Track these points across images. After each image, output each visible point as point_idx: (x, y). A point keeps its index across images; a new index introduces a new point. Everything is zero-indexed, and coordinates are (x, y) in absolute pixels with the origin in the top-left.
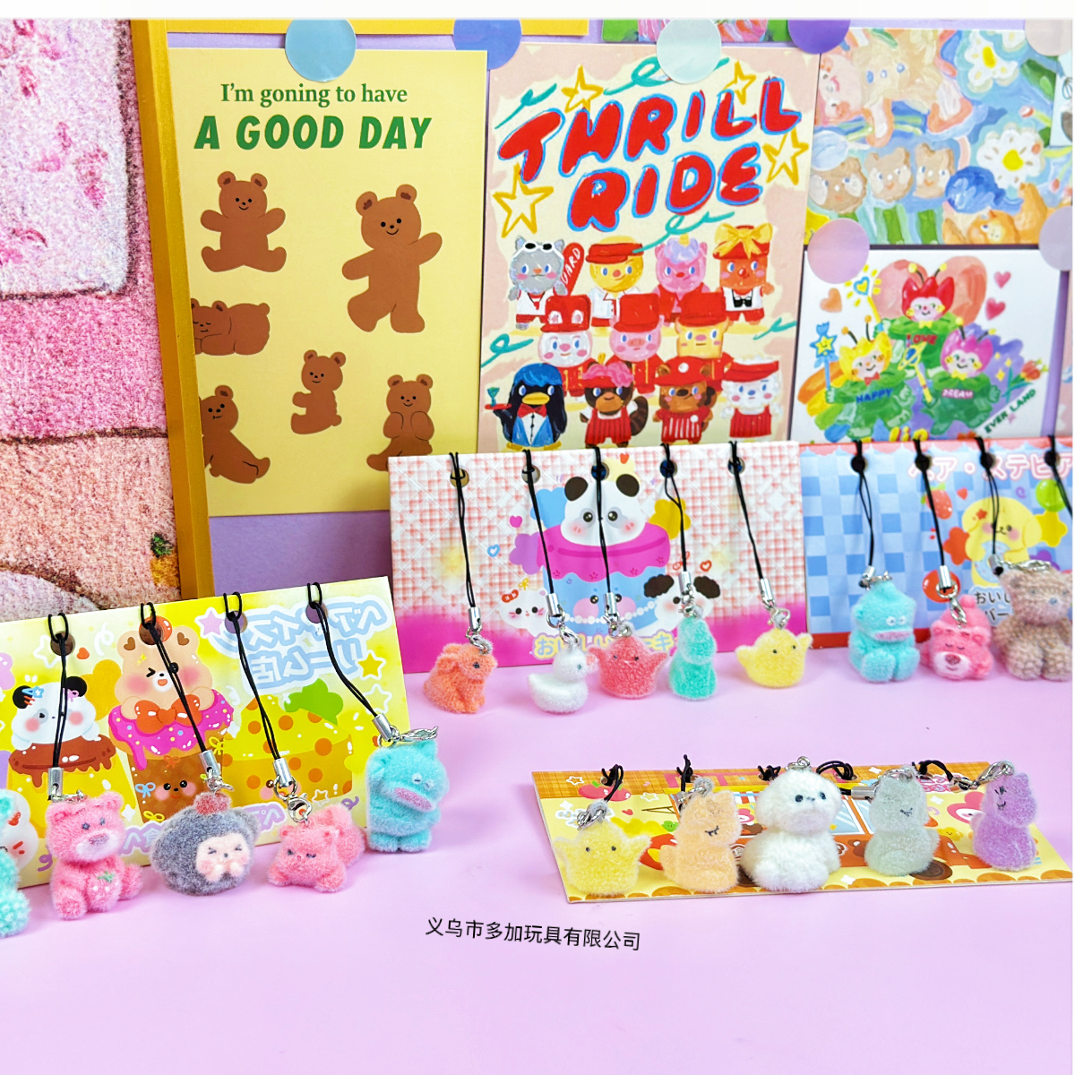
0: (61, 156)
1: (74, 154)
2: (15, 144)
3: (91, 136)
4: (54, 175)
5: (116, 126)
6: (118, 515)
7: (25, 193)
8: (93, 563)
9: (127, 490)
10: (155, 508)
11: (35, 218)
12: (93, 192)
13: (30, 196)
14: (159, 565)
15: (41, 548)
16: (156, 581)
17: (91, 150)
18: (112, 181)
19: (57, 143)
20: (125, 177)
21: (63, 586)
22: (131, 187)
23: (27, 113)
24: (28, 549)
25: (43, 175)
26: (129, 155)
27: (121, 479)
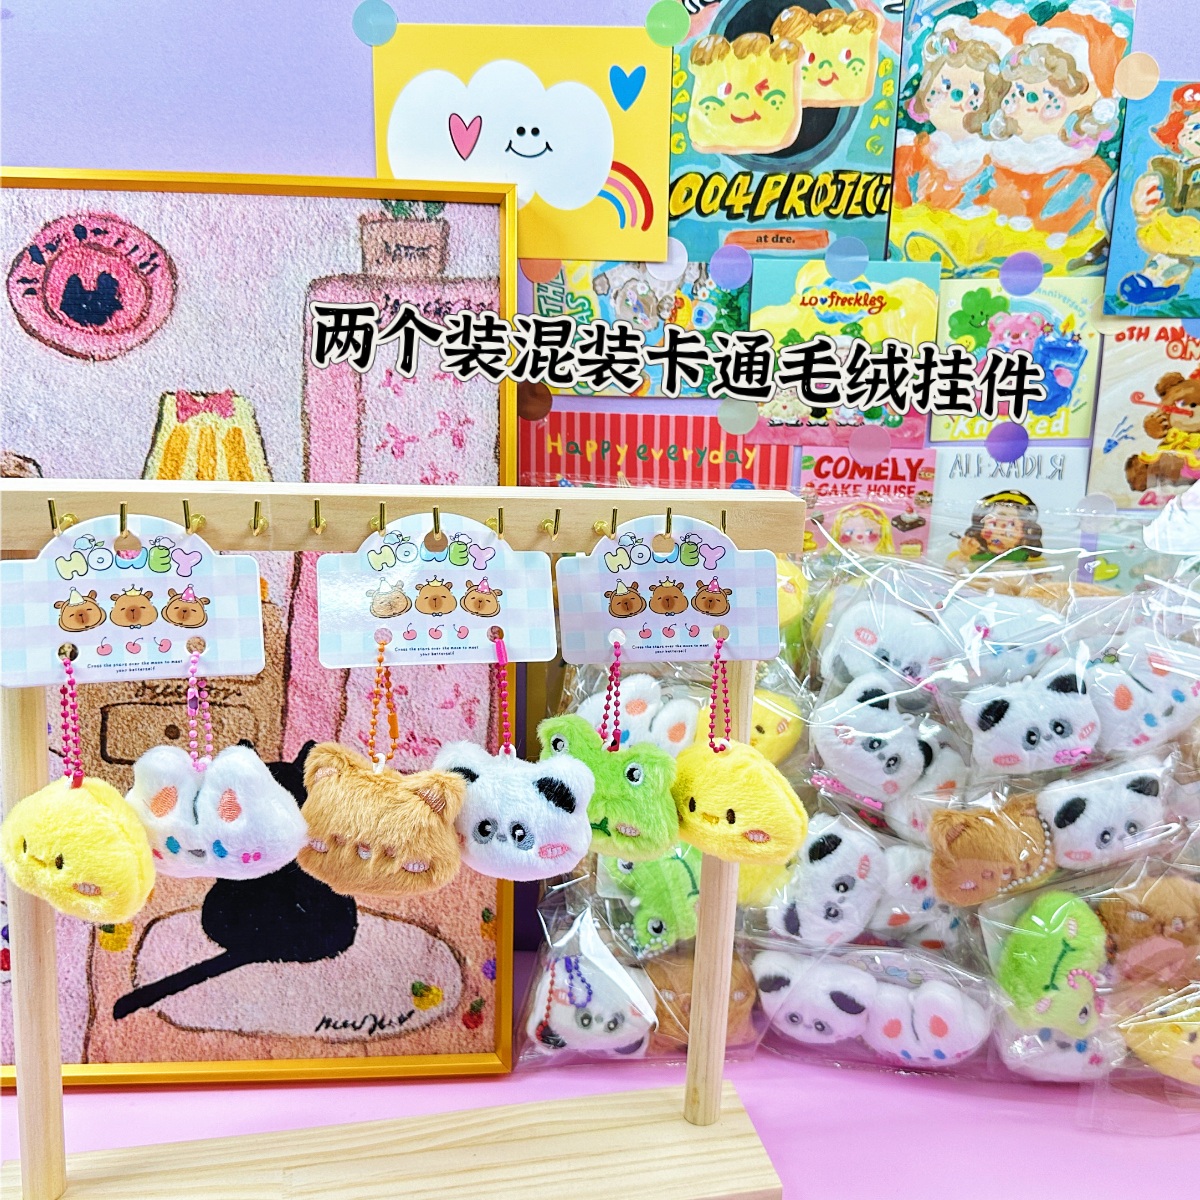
0: (454, 700)
1: (461, 700)
2: (430, 694)
3: (472, 691)
4: (449, 711)
5: (486, 686)
6: (465, 896)
7: (433, 720)
8: (448, 921)
9: (472, 882)
10: (486, 893)
11: (437, 733)
12: (470, 720)
13: (436, 721)
14: (485, 927)
15: (420, 910)
16: (483, 936)
17: (471, 698)
18: (480, 714)
19: (453, 694)
20: (488, 713)
21: (430, 933)
22: (491, 718)
23: (439, 679)
24: (413, 910)
25: (443, 711)
26: (492, 701)
27: (468, 876)
